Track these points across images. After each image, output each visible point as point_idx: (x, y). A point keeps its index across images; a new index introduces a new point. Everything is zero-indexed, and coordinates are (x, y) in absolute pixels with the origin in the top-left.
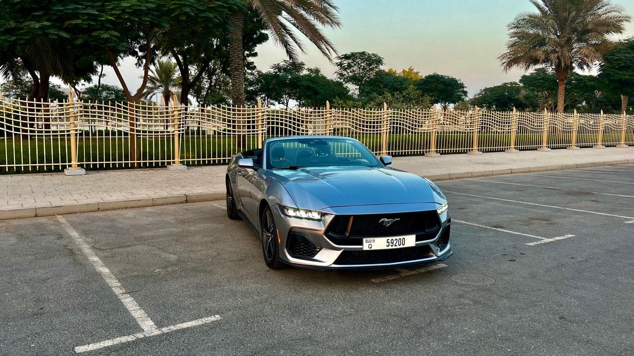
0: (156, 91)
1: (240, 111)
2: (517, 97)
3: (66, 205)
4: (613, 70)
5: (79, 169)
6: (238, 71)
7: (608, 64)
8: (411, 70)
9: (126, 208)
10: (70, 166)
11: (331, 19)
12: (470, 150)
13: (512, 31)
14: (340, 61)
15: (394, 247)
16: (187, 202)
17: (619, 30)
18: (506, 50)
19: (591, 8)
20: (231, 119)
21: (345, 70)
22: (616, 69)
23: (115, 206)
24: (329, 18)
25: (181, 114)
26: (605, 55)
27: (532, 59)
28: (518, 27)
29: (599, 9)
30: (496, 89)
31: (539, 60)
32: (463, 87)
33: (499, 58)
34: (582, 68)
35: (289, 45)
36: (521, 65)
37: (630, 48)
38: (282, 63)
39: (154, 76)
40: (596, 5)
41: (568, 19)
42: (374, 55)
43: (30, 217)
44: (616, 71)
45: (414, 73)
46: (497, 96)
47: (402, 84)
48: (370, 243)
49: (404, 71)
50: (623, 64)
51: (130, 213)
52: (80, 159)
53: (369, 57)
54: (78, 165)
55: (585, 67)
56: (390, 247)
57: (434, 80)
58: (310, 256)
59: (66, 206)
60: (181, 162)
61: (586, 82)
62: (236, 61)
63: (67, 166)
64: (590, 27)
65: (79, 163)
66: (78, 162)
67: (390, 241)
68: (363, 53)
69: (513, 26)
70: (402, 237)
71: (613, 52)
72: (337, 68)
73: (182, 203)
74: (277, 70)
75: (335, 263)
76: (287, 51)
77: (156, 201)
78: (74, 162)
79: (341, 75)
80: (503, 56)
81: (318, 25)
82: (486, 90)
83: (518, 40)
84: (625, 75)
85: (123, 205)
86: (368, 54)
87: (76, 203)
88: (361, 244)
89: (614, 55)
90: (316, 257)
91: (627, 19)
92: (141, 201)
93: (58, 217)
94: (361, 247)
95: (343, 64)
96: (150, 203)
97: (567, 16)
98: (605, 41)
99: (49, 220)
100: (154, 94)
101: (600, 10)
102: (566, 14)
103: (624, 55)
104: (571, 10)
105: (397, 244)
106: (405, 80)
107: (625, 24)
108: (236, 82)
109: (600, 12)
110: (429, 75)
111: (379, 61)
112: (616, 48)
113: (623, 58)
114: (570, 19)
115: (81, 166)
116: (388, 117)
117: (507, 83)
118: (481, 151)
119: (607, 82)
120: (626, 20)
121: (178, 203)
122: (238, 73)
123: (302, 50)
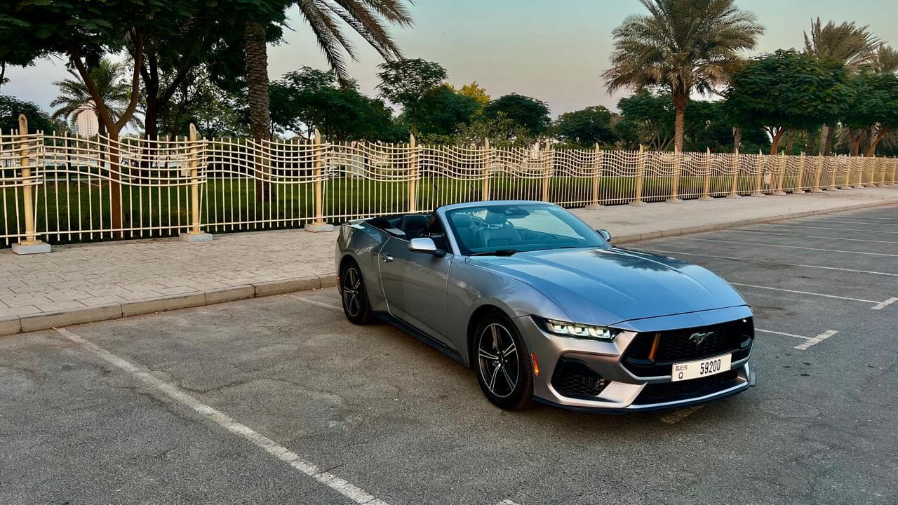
0: (83, 107)
1: (290, 150)
2: (606, 127)
3: (69, 311)
4: (745, 96)
5: (40, 244)
6: (260, 84)
7: (739, 89)
8: (474, 86)
9: (166, 310)
10: (24, 239)
11: (397, 13)
12: (589, 203)
13: (619, 39)
14: (384, 70)
15: (709, 374)
16: (255, 296)
17: (750, 44)
18: (609, 66)
19: (715, 15)
20: (277, 160)
21: (392, 83)
22: (749, 95)
23: (148, 308)
24: (395, 11)
25: (201, 153)
26: (735, 77)
27: (645, 79)
28: (626, 35)
29: (724, 15)
30: (580, 115)
31: (656, 80)
32: (547, 113)
33: (603, 75)
34: (702, 91)
35: (333, 48)
36: (631, 86)
37: (765, 68)
38: (301, 71)
39: (79, 82)
40: (722, 11)
41: (690, 27)
42: (433, 64)
43: (11, 334)
44: (749, 98)
45: (478, 91)
46: (580, 125)
47: (466, 107)
48: (681, 371)
49: (464, 88)
50: (758, 89)
51: (182, 320)
52: (40, 227)
53: (427, 67)
54: (38, 238)
55: (705, 90)
56: (704, 375)
57: (513, 103)
58: (591, 393)
59: (71, 313)
60: (202, 229)
61: (699, 110)
62: (259, 69)
63: (19, 239)
64: (717, 39)
65: (39, 234)
66: (37, 231)
67: (704, 366)
68: (418, 62)
69: (619, 32)
70: (717, 359)
71: (746, 73)
72: (380, 81)
73: (248, 298)
74: (293, 80)
75: (634, 403)
76: (329, 56)
77: (210, 296)
78: (31, 232)
79: (387, 91)
80: (608, 74)
81: (382, 20)
82: (566, 115)
83: (626, 52)
84: (760, 103)
85: (160, 306)
86: (426, 62)
87: (82, 307)
88: (670, 373)
89: (746, 77)
90: (601, 395)
91: (760, 30)
92: (188, 298)
93: (62, 331)
94: (669, 377)
95: (390, 75)
96: (202, 301)
97: (689, 22)
98: (734, 60)
99: (49, 337)
100: (81, 111)
101: (726, 17)
102: (687, 20)
103: (758, 76)
104: (694, 15)
105: (712, 370)
106: (470, 100)
107: (758, 38)
108: (256, 101)
109: (727, 18)
110: (506, 96)
111: (441, 74)
112: (748, 68)
113: (758, 81)
114: (692, 27)
115: (42, 238)
116: (490, 158)
117: (592, 108)
118: (602, 204)
119: (737, 112)
120: (759, 32)
121: (243, 299)
122: (260, 86)
123: (353, 56)
